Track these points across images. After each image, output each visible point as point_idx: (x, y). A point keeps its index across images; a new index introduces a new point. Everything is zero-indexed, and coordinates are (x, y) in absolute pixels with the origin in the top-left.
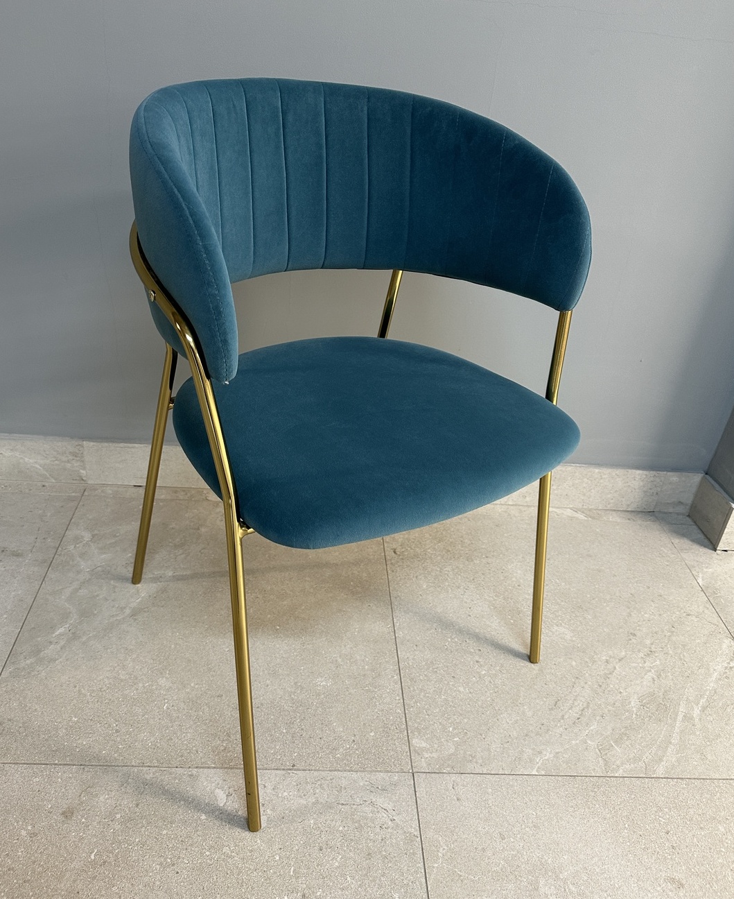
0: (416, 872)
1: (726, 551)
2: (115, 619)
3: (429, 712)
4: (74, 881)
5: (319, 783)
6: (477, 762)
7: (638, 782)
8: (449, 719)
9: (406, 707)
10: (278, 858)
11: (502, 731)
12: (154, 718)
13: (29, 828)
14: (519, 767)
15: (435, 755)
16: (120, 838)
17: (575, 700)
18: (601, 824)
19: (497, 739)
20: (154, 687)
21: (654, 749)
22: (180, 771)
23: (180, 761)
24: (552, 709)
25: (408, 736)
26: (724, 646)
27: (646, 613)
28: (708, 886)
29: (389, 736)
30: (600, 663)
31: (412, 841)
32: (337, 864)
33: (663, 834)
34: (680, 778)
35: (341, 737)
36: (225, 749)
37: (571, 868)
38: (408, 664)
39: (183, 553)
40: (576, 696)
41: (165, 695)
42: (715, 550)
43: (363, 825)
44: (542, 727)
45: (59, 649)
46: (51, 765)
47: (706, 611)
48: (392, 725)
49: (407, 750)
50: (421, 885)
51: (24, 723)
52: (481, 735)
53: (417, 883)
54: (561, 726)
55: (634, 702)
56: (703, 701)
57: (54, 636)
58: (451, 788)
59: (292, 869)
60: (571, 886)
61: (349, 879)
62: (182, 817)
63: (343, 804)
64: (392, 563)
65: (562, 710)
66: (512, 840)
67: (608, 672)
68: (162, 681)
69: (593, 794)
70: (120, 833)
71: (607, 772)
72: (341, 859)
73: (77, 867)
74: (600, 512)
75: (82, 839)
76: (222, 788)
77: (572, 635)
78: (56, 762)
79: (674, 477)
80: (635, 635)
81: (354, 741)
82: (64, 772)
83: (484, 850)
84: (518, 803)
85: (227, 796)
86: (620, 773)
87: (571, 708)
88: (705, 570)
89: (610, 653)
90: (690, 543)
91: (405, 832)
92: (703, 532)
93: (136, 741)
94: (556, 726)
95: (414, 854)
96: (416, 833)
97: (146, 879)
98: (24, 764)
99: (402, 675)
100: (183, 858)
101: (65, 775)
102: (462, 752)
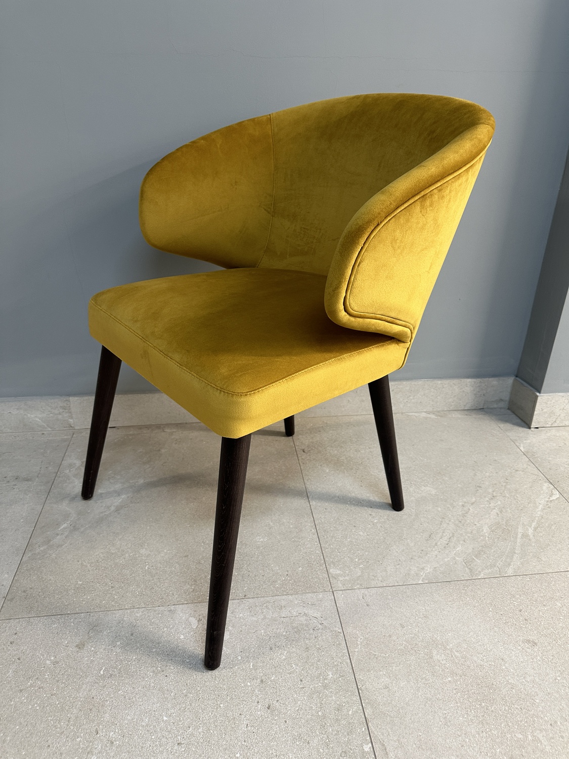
0: (343, 656)
1: (537, 428)
2: (104, 514)
3: (340, 551)
4: (90, 691)
5: (265, 605)
6: (378, 580)
7: (495, 581)
8: (354, 553)
9: (323, 549)
10: (240, 658)
11: (394, 557)
12: (139, 576)
13: (52, 658)
14: (409, 579)
15: (347, 578)
16: (121, 658)
17: (443, 532)
18: (472, 611)
19: (391, 563)
20: (137, 556)
21: (504, 559)
22: (162, 608)
23: (161, 602)
24: (428, 540)
25: (326, 568)
26: (544, 488)
27: (487, 472)
28: (554, 642)
29: (312, 569)
30: (458, 507)
31: (337, 636)
32: (284, 657)
33: (518, 612)
34: (525, 575)
35: (278, 573)
36: (193, 591)
37: (454, 641)
38: (321, 521)
39: (150, 467)
40: (444, 530)
41: (146, 560)
42: (530, 428)
43: (300, 629)
44: (422, 552)
45: (64, 538)
46: (65, 614)
47: (529, 467)
48: (314, 561)
49: (327, 576)
50: (347, 664)
51: (42, 589)
52: (379, 561)
53: (344, 663)
54: (436, 550)
55: (486, 529)
56: (534, 524)
57: (59, 529)
58: (361, 598)
59: (251, 664)
60: (456, 653)
61: (294, 666)
62: (166, 639)
63: (284, 617)
64: (302, 459)
65: (435, 540)
66: (410, 628)
67: (465, 512)
68: (143, 551)
69: (464, 591)
70: (121, 655)
71: (472, 576)
72: (287, 653)
73: (91, 681)
74: (445, 412)
75: (92, 661)
76: (194, 617)
77: (436, 491)
78: (69, 612)
79: (494, 382)
80: (480, 487)
81: (287, 575)
82: (75, 619)
83: (390, 636)
84: (412, 603)
85: (198, 621)
86: (482, 576)
87: (441, 538)
88: (525, 442)
89: (465, 500)
90: (512, 425)
91: (331, 631)
92: (520, 418)
93: (127, 592)
94: (432, 550)
95: (340, 644)
96: (339, 631)
97: (143, 683)
98: (45, 616)
99: (317, 529)
100: (170, 666)
101: (76, 620)
102: (366, 574)
